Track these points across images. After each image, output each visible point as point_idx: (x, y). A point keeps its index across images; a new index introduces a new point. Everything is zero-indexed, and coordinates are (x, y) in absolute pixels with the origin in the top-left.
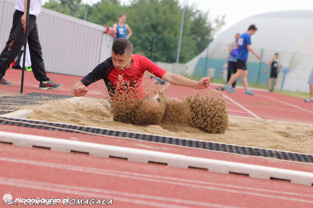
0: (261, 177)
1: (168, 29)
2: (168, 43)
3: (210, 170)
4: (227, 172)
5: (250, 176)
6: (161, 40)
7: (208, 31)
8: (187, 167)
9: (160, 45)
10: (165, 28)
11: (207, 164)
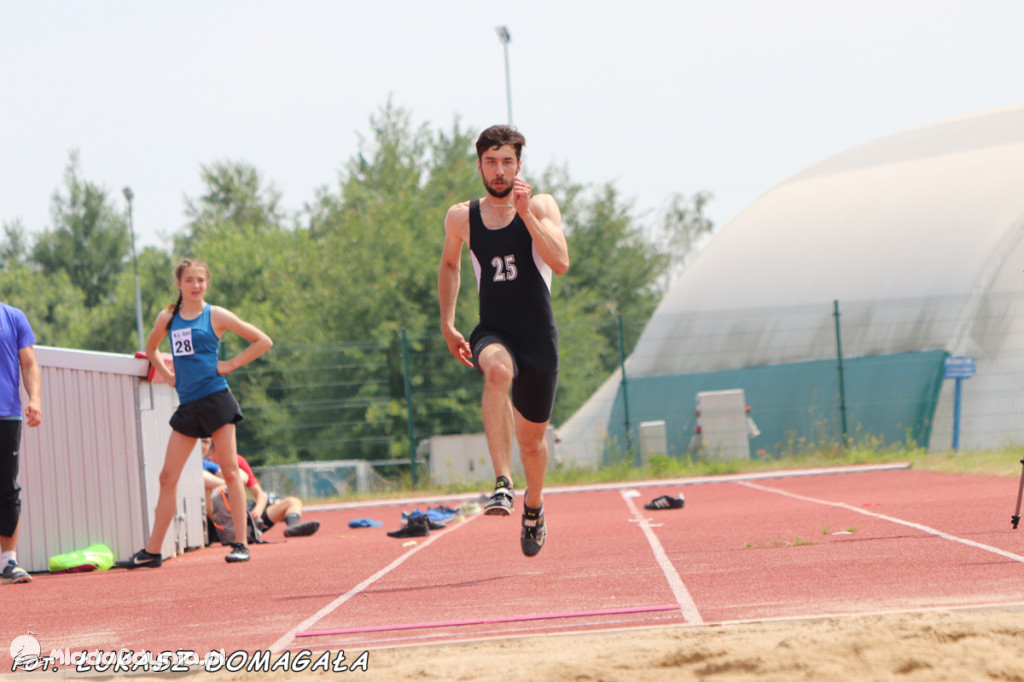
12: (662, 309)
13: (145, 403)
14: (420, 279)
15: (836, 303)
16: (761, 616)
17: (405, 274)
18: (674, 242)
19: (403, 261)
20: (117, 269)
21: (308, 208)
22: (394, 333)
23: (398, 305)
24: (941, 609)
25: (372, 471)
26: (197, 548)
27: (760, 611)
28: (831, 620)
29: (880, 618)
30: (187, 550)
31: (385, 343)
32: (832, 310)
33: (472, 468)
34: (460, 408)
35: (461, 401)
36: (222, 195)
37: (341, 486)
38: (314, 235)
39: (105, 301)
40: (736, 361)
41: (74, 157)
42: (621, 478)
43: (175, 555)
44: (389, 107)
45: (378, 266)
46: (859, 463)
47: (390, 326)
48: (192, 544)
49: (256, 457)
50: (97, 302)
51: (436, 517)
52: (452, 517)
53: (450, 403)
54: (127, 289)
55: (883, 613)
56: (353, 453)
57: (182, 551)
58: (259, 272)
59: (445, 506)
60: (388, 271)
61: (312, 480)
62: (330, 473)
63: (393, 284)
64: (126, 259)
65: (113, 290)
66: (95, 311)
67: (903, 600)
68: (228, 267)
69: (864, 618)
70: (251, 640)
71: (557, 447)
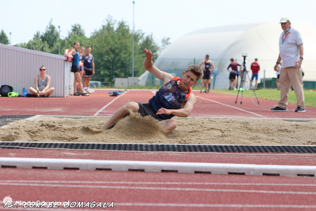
0: (154, 171)
1: (124, 51)
2: (124, 62)
3: (113, 169)
4: (127, 170)
5: (146, 171)
6: (118, 60)
7: (155, 49)
8: (95, 169)
9: (119, 65)
10: (121, 51)
11: (110, 165)
12: (159, 57)
13: (66, 65)
14: (113, 48)
15: (195, 59)
16: (194, 116)
17: (110, 47)
18: (163, 46)
19: (110, 44)
21: (93, 33)
22: (107, 58)
23: (108, 53)
24: (230, 117)
25: (101, 84)
26: (72, 95)
28: (209, 118)
29: (218, 119)
30: (71, 95)
31: (106, 59)
32: (193, 60)
33: (122, 84)
34: (118, 73)
35: (119, 72)
36: (75, 29)
37: (95, 86)
40: (172, 68)
43: (68, 96)
45: (105, 45)
46: (196, 89)
47: (107, 56)
51: (118, 93)
52: (121, 93)
53: (117, 72)
55: (219, 118)
56: (98, 80)
59: (119, 91)
60: (107, 46)
62: (93, 83)
63: (108, 49)
64: (57, 40)
66: (52, 49)
67: (222, 116)
70: (90, 112)
71: (139, 82)
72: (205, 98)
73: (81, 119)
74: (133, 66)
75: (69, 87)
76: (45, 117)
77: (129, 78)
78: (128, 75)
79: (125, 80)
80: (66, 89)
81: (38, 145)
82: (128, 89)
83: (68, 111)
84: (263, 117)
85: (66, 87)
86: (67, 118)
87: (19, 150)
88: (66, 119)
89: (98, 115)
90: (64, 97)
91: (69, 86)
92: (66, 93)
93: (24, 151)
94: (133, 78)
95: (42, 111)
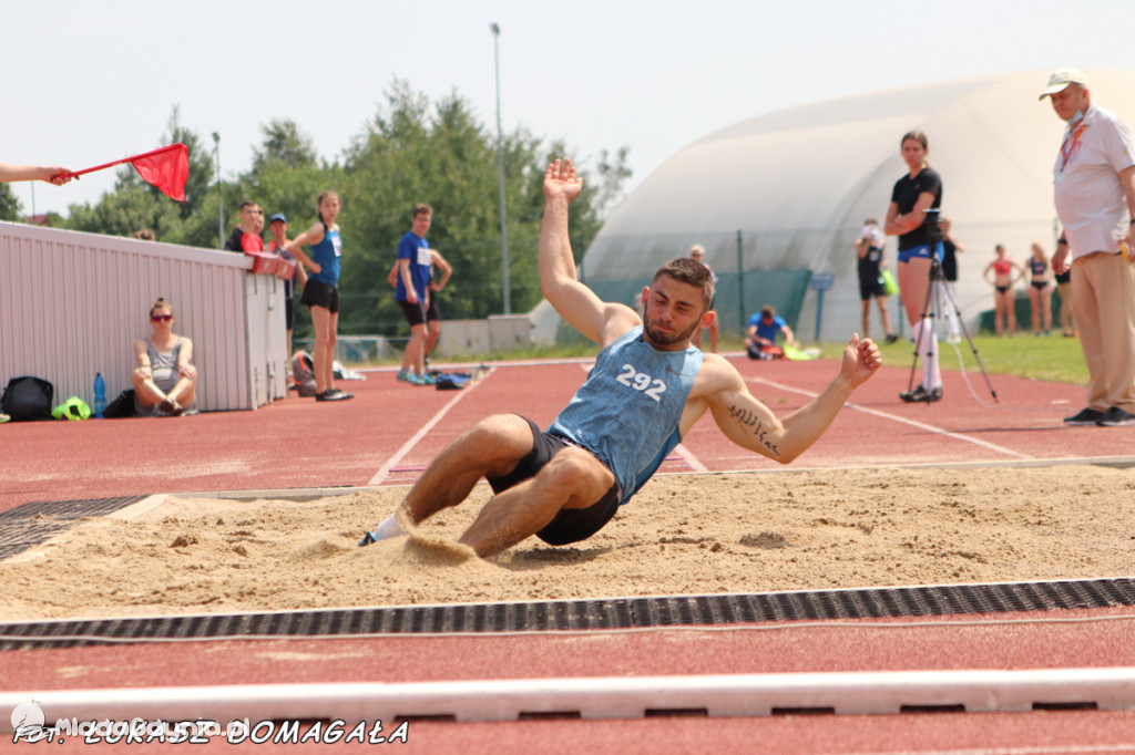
2: (469, 258)
4: (514, 716)
8: (391, 718)
12: (602, 234)
13: (250, 289)
16: (753, 468)
20: (204, 191)
21: (344, 151)
24: (889, 465)
25: (388, 344)
26: (281, 398)
27: (749, 463)
28: (809, 473)
29: (846, 472)
30: (275, 399)
32: (735, 236)
33: (469, 344)
36: (277, 142)
37: (365, 354)
38: (348, 170)
39: (195, 214)
41: (175, 111)
42: (580, 354)
43: (266, 403)
44: (396, 81)
48: (278, 395)
49: (302, 330)
50: (190, 214)
51: (457, 381)
52: (465, 380)
54: (211, 205)
55: (848, 467)
56: (373, 330)
57: (271, 400)
58: (307, 196)
59: (460, 372)
61: (344, 350)
62: (357, 345)
64: (211, 183)
65: (201, 206)
66: (189, 220)
67: (859, 458)
68: (286, 193)
69: (833, 471)
70: (356, 472)
71: (532, 331)
72: (789, 383)
73: (322, 503)
74: (506, 272)
75: (268, 371)
76: (184, 502)
77: (492, 317)
78: (486, 307)
79: (477, 328)
80: (257, 380)
81: (165, 627)
82: (490, 359)
83: (269, 471)
84: (1015, 457)
85: (256, 370)
86: (267, 498)
87: (98, 649)
88: (266, 502)
89: (384, 483)
90: (249, 409)
91: (268, 366)
92: (257, 394)
93: (117, 654)
94: (508, 316)
95: (172, 477)
